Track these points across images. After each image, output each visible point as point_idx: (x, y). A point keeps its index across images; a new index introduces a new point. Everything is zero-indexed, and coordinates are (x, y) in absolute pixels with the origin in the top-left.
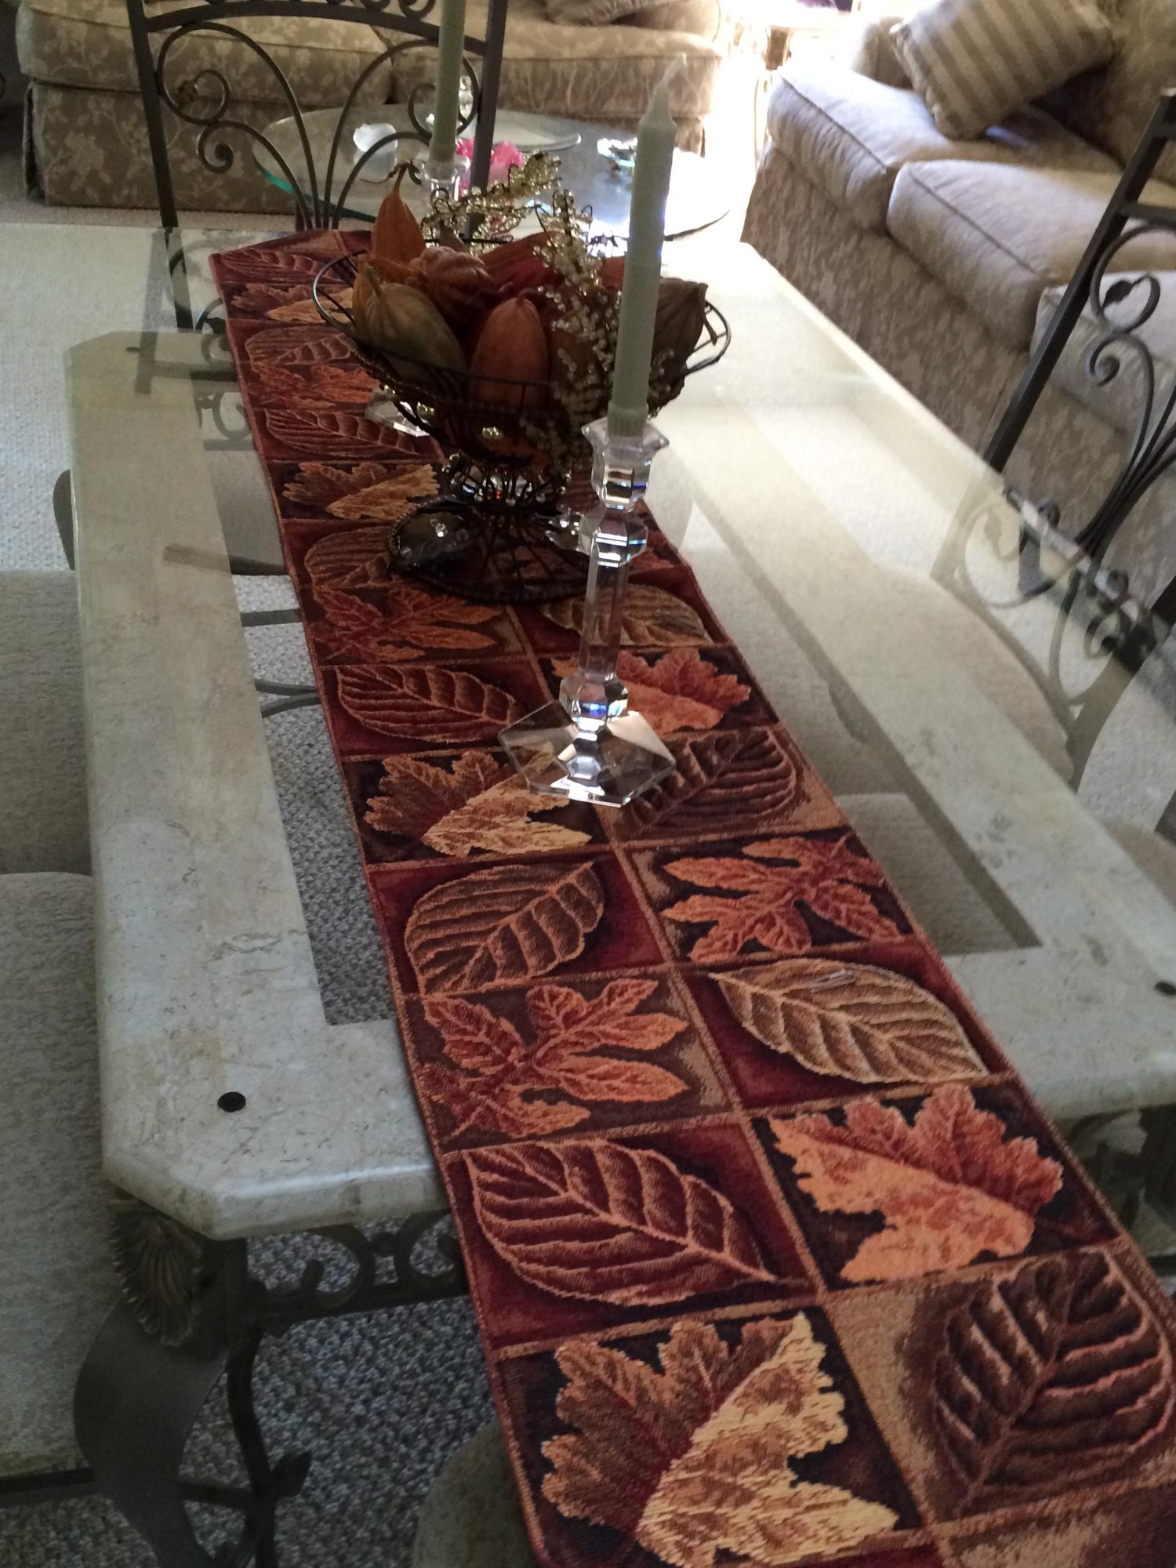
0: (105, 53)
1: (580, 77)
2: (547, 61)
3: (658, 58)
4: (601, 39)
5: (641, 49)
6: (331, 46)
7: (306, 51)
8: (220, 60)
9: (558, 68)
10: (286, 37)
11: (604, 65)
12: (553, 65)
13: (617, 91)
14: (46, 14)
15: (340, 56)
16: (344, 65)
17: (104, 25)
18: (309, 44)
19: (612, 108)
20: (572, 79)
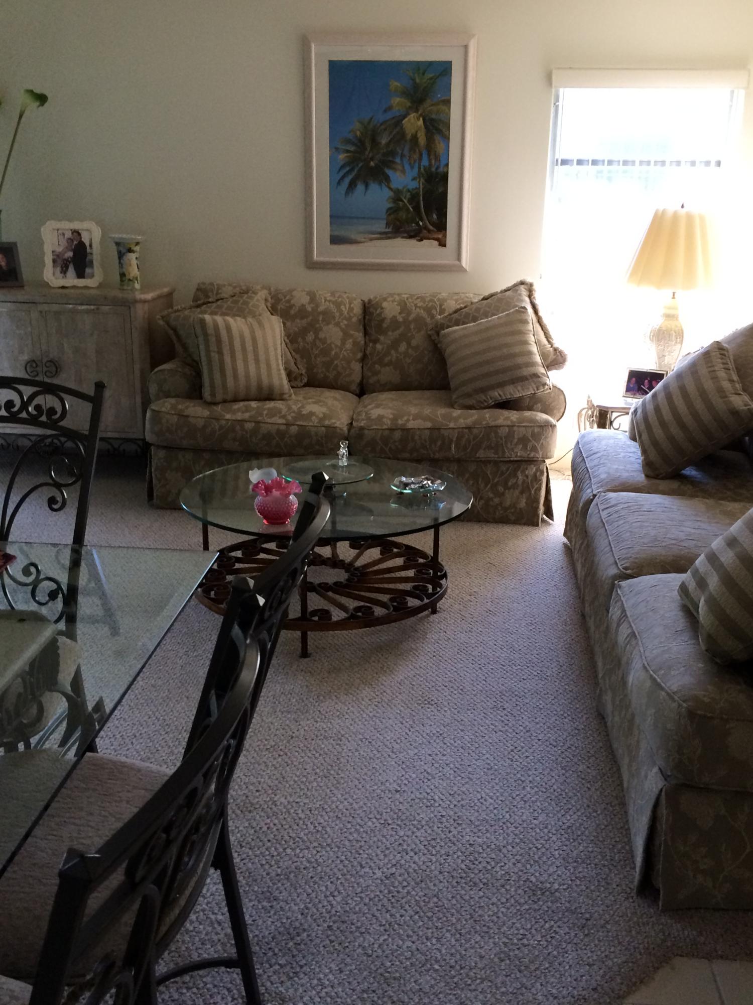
0: (185, 430)
1: (459, 438)
2: (439, 429)
3: (510, 427)
4: (476, 417)
5: (500, 421)
6: (311, 424)
7: (296, 427)
8: (247, 432)
9: (446, 433)
10: (286, 420)
11: (475, 431)
12: (443, 432)
13: (484, 446)
14: (158, 412)
15: (313, 429)
16: (316, 434)
17: (187, 416)
18: (298, 423)
19: (482, 456)
20: (455, 439)
